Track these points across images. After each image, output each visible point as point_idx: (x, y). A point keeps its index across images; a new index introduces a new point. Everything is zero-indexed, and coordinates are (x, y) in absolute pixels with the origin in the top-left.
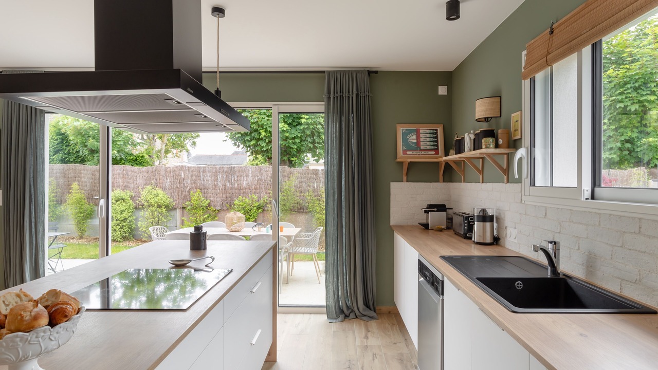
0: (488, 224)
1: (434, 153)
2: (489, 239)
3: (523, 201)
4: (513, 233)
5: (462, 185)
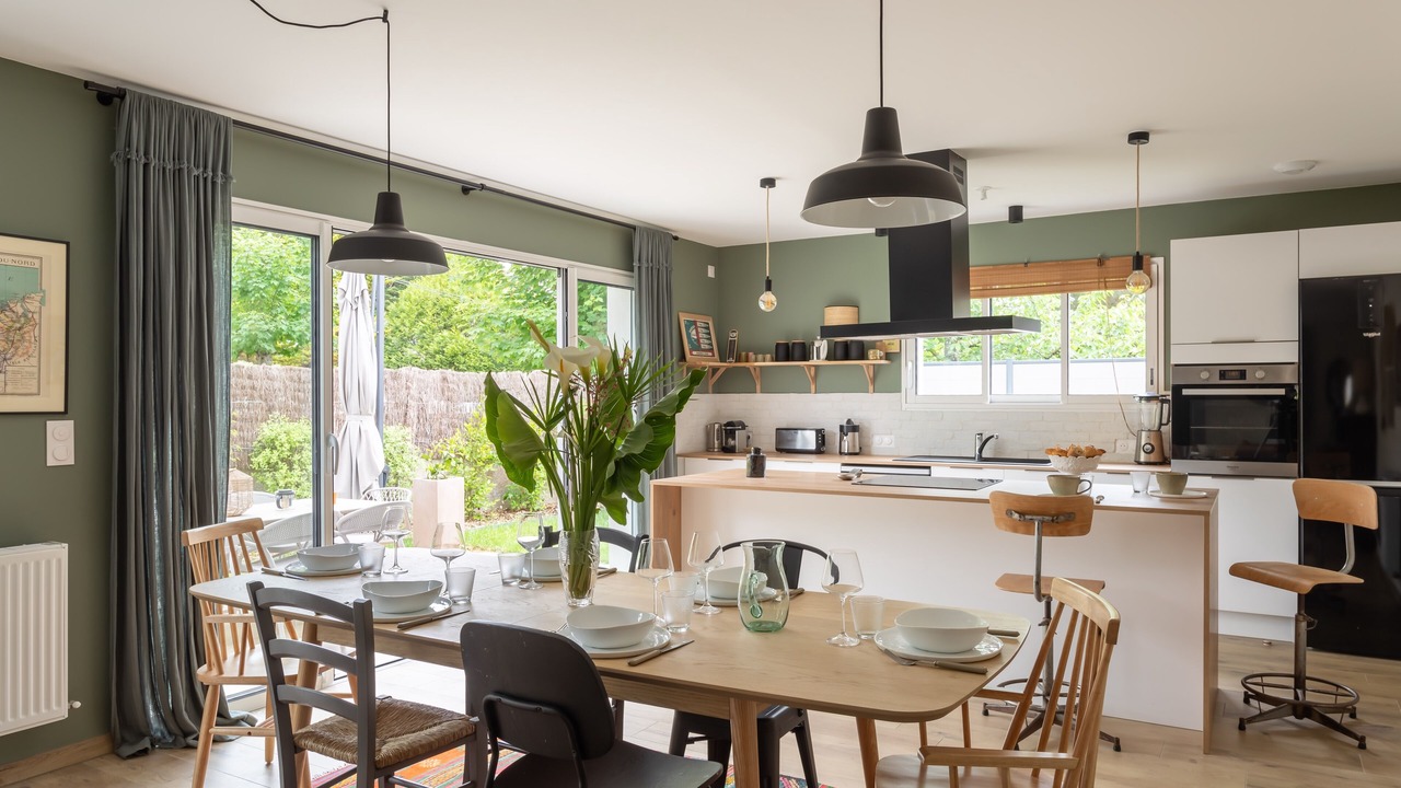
0: (857, 434)
1: (710, 354)
2: (858, 450)
3: (904, 409)
4: (887, 439)
5: (759, 397)
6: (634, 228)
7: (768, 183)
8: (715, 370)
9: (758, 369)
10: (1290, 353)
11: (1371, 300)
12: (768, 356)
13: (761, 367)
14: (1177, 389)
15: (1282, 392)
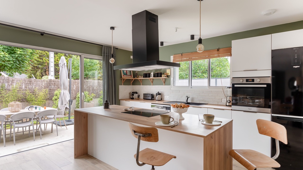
0: (160, 95)
1: (130, 76)
2: (160, 99)
3: (171, 89)
4: (168, 97)
5: (141, 86)
6: (102, 46)
7: (112, 28)
8: (132, 80)
9: (141, 80)
10: (269, 74)
11: (296, 55)
12: (142, 77)
13: (142, 79)
14: (233, 85)
15: (265, 86)
